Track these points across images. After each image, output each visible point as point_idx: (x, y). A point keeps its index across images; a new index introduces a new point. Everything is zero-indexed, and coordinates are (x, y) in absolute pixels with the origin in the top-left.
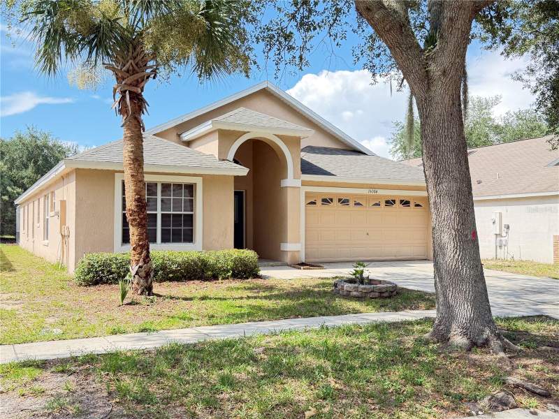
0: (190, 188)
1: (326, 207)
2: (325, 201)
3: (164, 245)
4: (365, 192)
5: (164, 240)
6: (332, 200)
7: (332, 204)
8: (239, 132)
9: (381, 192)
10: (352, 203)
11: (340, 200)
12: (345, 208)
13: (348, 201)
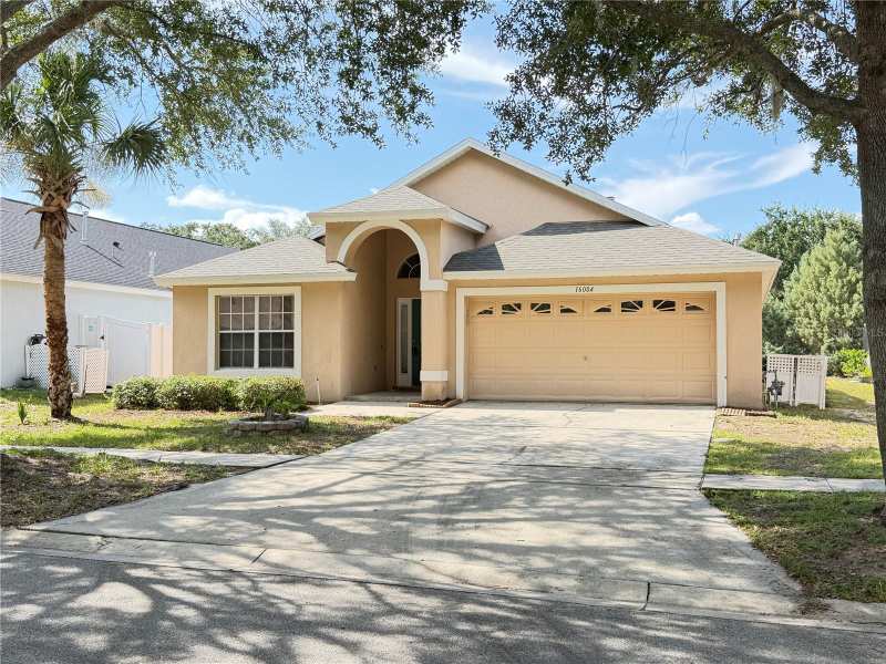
0: (289, 300)
1: (510, 317)
2: (508, 308)
3: (261, 369)
4: (571, 290)
5: (262, 364)
6: (519, 306)
7: (519, 312)
8: (352, 223)
9: (598, 290)
10: (555, 310)
11: (533, 306)
12: (544, 317)
13: (548, 306)
